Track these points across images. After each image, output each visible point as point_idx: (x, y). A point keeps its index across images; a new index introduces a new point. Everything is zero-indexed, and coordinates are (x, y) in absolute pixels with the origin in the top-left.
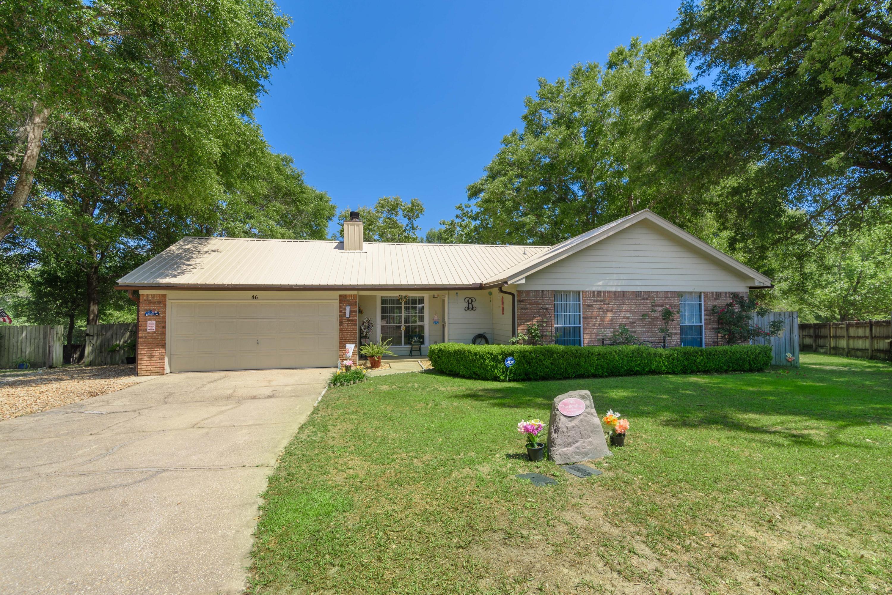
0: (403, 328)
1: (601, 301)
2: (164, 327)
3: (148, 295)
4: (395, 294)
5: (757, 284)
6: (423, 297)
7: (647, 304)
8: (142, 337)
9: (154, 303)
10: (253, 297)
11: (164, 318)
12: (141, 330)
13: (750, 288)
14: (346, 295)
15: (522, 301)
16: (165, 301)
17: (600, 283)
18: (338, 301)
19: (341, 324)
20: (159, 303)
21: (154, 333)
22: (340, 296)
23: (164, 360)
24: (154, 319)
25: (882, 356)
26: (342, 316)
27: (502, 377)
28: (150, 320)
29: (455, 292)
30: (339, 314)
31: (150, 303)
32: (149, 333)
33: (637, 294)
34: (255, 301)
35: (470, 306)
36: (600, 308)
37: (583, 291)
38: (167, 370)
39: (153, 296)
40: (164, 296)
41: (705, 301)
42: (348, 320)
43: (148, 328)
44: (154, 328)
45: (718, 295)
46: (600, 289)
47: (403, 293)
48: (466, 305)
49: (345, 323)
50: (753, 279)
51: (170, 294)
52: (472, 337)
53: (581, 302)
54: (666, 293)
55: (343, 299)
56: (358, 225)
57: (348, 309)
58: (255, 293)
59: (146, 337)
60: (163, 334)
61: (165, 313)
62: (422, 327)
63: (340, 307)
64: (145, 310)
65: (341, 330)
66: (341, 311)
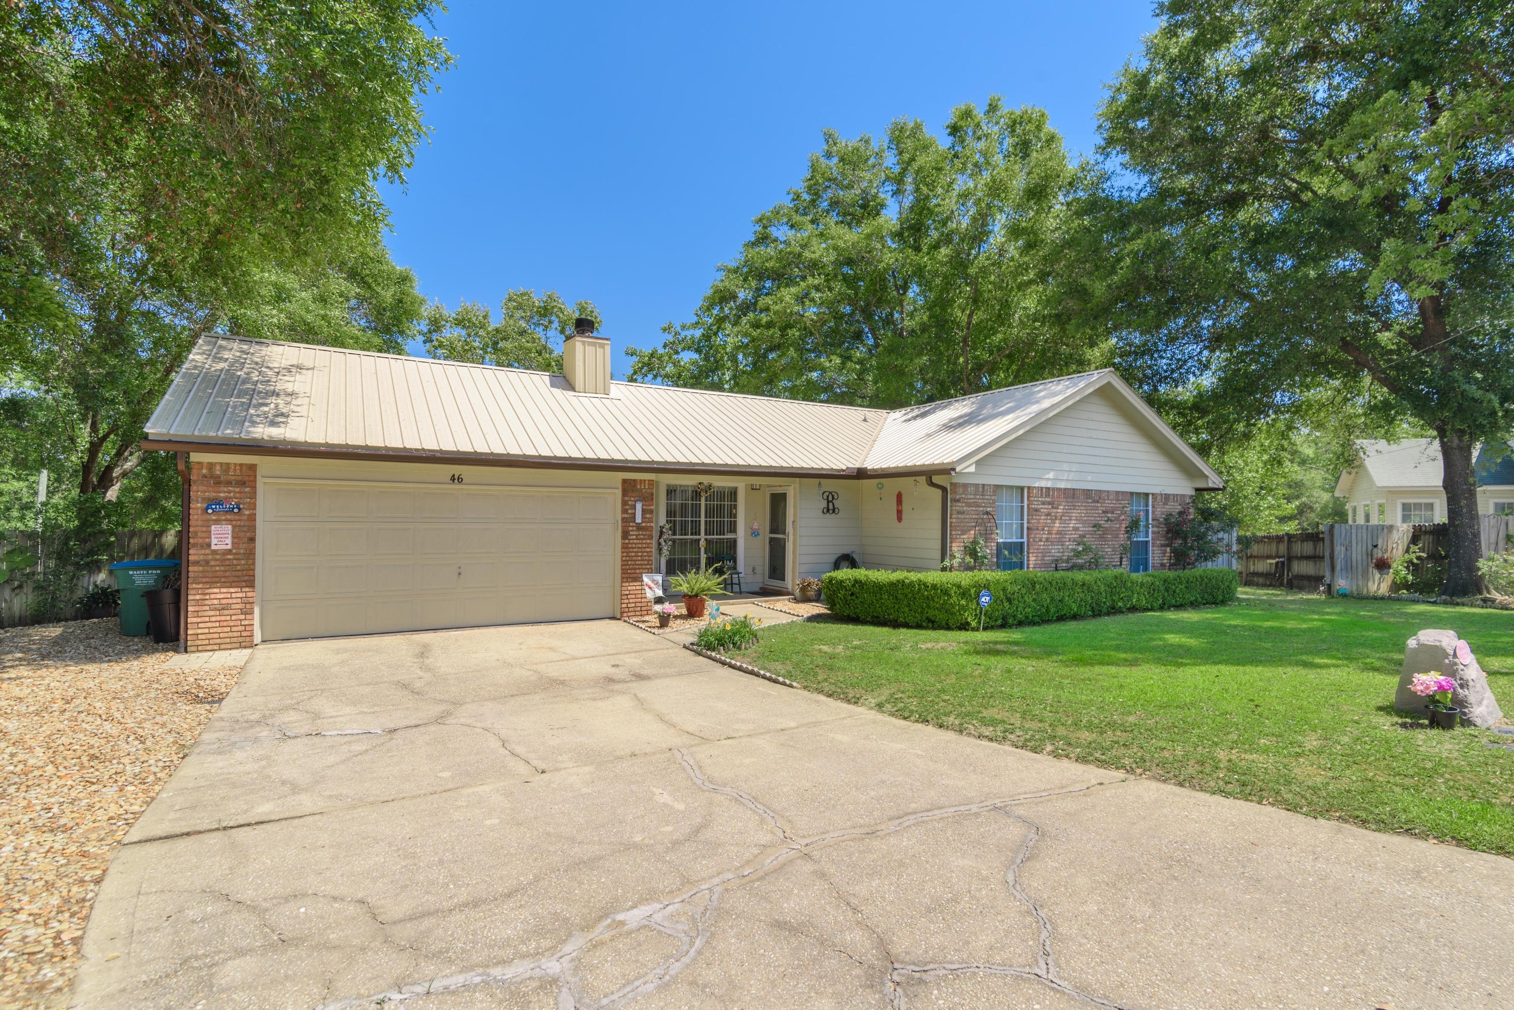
0: (702, 543)
1: (1049, 503)
2: (252, 540)
3: (211, 466)
4: (690, 481)
5: (1211, 485)
6: (736, 488)
7: (1097, 508)
8: (197, 563)
9: (229, 483)
10: (453, 478)
11: (252, 518)
12: (195, 545)
13: (1197, 490)
14: (635, 480)
15: (958, 501)
16: (255, 481)
17: (1051, 475)
18: (619, 492)
19: (625, 535)
20: (242, 484)
21: (229, 552)
22: (624, 481)
23: (252, 613)
24: (229, 521)
25: (1261, 580)
26: (628, 520)
27: (974, 624)
28: (217, 522)
29: (817, 481)
30: (619, 516)
31: (218, 483)
32: (215, 552)
33: (1087, 493)
34: (457, 486)
35: (831, 507)
36: (1047, 515)
37: (1029, 488)
38: (257, 638)
39: (226, 467)
40: (253, 468)
41: (1153, 507)
42: (639, 527)
43: (214, 541)
44: (229, 541)
45: (1167, 497)
46: (1049, 484)
47: (706, 479)
48: (824, 504)
49: (633, 533)
50: (1206, 477)
51: (264, 463)
52: (832, 559)
53: (1025, 504)
54: (1117, 493)
55: (628, 487)
56: (602, 346)
57: (639, 506)
58: (457, 469)
59: (207, 562)
60: (250, 555)
61: (253, 507)
62: (734, 543)
63: (624, 503)
64: (204, 500)
65: (624, 547)
66: (624, 511)
